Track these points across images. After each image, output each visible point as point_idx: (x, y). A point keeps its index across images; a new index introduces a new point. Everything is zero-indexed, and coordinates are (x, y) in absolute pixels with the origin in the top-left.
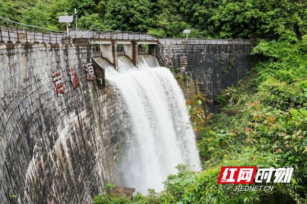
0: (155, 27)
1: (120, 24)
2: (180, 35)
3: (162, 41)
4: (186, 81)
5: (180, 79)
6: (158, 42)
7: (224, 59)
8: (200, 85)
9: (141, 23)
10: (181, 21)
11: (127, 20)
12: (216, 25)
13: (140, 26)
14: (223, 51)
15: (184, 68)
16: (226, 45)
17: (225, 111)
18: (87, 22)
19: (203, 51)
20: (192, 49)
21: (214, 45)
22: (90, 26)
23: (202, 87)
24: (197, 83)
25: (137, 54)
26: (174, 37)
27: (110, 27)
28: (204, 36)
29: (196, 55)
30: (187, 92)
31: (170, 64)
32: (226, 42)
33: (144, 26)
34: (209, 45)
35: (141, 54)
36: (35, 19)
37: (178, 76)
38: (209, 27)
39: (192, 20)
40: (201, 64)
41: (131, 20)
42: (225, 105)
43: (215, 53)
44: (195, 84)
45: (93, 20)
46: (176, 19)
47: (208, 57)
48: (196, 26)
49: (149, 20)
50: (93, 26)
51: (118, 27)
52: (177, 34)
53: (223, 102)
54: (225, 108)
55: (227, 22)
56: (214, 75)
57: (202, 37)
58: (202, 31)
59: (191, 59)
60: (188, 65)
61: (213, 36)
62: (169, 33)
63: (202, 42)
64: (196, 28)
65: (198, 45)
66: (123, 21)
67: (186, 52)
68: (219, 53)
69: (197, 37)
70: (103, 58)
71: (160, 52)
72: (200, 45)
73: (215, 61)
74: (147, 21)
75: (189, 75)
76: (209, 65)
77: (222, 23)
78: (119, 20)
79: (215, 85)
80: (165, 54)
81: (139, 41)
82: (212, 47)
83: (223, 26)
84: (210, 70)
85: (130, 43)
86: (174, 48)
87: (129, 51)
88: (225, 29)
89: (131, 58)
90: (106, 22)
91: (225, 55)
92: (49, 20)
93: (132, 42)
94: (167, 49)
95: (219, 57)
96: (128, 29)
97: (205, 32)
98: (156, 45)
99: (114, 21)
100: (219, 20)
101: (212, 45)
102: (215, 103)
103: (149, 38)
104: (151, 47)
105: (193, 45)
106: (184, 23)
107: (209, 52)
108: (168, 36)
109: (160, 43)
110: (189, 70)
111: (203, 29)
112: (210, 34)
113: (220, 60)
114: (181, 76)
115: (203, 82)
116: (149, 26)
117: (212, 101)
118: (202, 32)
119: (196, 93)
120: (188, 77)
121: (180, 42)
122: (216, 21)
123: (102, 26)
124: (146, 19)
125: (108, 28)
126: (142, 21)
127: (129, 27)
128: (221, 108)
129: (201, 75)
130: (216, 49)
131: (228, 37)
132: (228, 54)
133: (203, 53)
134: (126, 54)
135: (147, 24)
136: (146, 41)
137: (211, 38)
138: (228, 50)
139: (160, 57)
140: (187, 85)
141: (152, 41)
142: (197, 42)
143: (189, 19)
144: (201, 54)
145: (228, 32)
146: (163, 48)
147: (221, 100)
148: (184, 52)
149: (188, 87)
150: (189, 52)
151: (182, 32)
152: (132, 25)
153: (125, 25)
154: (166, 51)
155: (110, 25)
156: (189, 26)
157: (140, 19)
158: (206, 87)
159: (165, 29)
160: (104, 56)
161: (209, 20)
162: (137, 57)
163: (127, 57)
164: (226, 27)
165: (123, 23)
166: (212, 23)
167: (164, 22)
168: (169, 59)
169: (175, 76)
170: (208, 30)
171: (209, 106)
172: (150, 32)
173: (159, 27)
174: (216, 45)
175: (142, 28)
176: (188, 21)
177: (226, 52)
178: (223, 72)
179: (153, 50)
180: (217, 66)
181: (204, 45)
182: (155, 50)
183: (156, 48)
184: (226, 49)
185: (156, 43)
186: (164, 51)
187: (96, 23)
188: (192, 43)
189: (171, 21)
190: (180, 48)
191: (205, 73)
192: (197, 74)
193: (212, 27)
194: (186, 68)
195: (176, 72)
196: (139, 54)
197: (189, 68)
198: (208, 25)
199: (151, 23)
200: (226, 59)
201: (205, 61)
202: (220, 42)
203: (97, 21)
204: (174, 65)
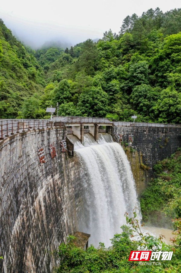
0: (111, 112)
1: (87, 110)
2: (129, 119)
3: (116, 124)
4: (132, 153)
5: (128, 151)
6: (113, 124)
7: (161, 138)
8: (143, 156)
9: (102, 109)
10: (130, 109)
11: (92, 107)
12: (156, 113)
13: (101, 112)
14: (160, 132)
15: (131, 143)
16: (163, 128)
17: (161, 176)
18: (65, 108)
19: (145, 131)
20: (138, 130)
21: (153, 127)
22: (67, 110)
23: (144, 158)
24: (141, 155)
25: (97, 133)
26: (125, 120)
27: (81, 112)
28: (147, 120)
29: (140, 134)
30: (133, 161)
31: (121, 140)
32: (162, 126)
33: (104, 112)
34: (150, 127)
35: (100, 132)
36: (31, 104)
37: (127, 149)
38: (150, 114)
39: (138, 108)
40: (144, 140)
41: (95, 107)
42: (161, 172)
43: (155, 133)
44: (139, 155)
45: (69, 106)
46: (126, 108)
47: (149, 136)
48: (141, 113)
49: (107, 108)
50: (69, 111)
51: (86, 111)
52: (127, 118)
53: (160, 170)
54: (161, 175)
55: (164, 111)
56: (153, 149)
57: (145, 121)
58: (145, 116)
59: (136, 137)
60: (134, 141)
61: (153, 121)
62: (122, 117)
63: (145, 125)
64: (141, 114)
65: (142, 127)
66: (89, 108)
67: (133, 132)
68: (158, 133)
69: (141, 121)
70: (74, 135)
71: (114, 131)
72: (144, 127)
73: (154, 139)
74: (106, 108)
75: (135, 148)
76: (149, 141)
77: (160, 112)
78: (87, 107)
79: (154, 157)
80: (118, 133)
81: (100, 123)
82: (152, 129)
83: (160, 114)
84: (150, 146)
85: (93, 125)
86: (125, 129)
87: (92, 131)
88: (162, 116)
89: (93, 135)
90: (78, 108)
91: (162, 135)
92: (40, 106)
93: (94, 124)
94: (119, 129)
95: (158, 136)
96: (93, 113)
97: (147, 117)
98: (112, 127)
99: (83, 107)
100: (158, 110)
101: (152, 127)
102: (154, 170)
103: (107, 121)
104: (108, 128)
105: (138, 127)
106: (132, 111)
107: (150, 132)
108: (121, 119)
109: (114, 125)
110: (135, 145)
111: (146, 115)
112: (151, 118)
113: (158, 138)
114: (129, 149)
115: (145, 154)
116: (107, 112)
117: (151, 168)
118: (145, 118)
119: (140, 162)
120: (134, 150)
121: (128, 124)
122: (156, 110)
123: (75, 111)
124: (105, 107)
125: (79, 112)
126: (103, 108)
127: (93, 112)
128: (158, 175)
129: (144, 149)
130: (155, 130)
131: (164, 122)
132: (164, 134)
133: (145, 133)
134: (90, 132)
135: (106, 110)
136: (104, 123)
137: (151, 122)
138: (164, 132)
139: (114, 135)
140: (133, 155)
141: (109, 123)
142: (141, 124)
143: (136, 107)
144: (144, 134)
145: (165, 118)
146: (116, 128)
147: (158, 168)
148: (132, 132)
149: (134, 157)
150: (135, 132)
151: (130, 117)
152: (96, 111)
153: (91, 110)
154: (118, 131)
155: (81, 110)
156: (136, 113)
157: (102, 107)
158: (147, 158)
159: (118, 114)
160: (75, 134)
161: (150, 109)
162: (98, 134)
163: (91, 134)
164: (163, 115)
165: (90, 109)
166: (153, 111)
167: (118, 109)
168: (120, 136)
169: (124, 149)
170: (149, 116)
171: (149, 173)
172: (108, 116)
173: (114, 112)
174: (155, 127)
175: (102, 113)
176: (135, 109)
177: (163, 133)
178: (160, 148)
179: (109, 130)
180: (156, 143)
181: (146, 127)
182: (110, 130)
183: (111, 128)
184: (163, 131)
185: (111, 125)
186: (117, 131)
187: (71, 109)
188: (138, 125)
189: (122, 109)
190: (129, 129)
191: (147, 148)
192: (141, 148)
193: (153, 114)
194: (133, 143)
195: (125, 146)
196: (99, 132)
197: (134, 144)
198: (150, 112)
199: (109, 109)
200: (163, 138)
201: (147, 139)
202: (158, 125)
203: (72, 107)
204: (124, 141)
